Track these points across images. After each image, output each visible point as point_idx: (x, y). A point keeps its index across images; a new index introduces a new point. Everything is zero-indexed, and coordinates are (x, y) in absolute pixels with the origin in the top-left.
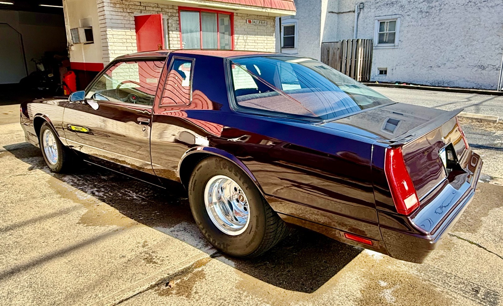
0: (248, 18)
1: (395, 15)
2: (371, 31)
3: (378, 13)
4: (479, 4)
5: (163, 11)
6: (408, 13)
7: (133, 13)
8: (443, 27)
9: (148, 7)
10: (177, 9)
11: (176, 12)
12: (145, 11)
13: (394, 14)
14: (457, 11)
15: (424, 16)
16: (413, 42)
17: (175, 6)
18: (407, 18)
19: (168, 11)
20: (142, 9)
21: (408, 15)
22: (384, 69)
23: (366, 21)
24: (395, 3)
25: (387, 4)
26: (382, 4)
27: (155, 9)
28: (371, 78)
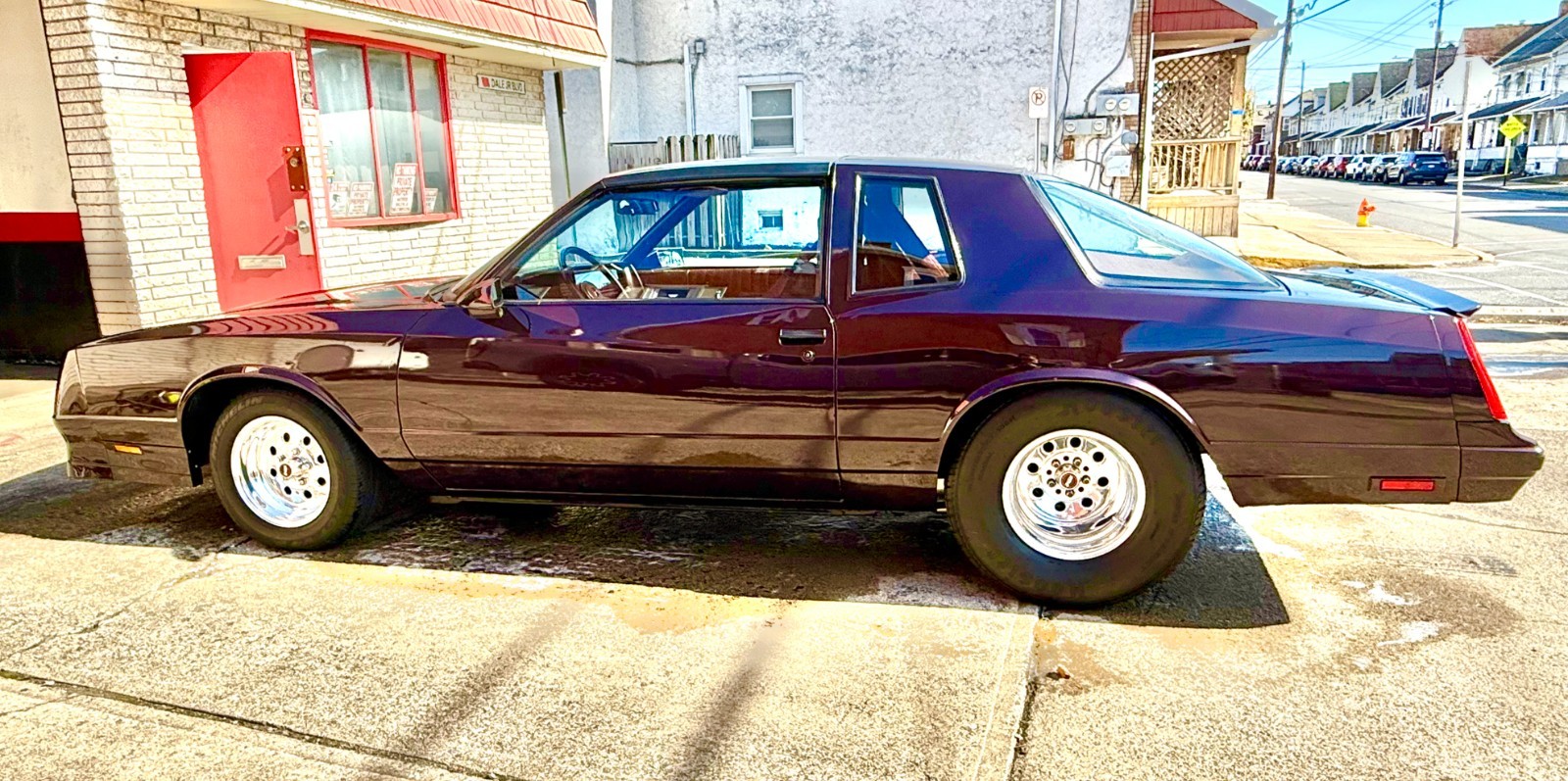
0: (481, 71)
1: (787, 74)
2: (732, 115)
3: (745, 67)
4: (972, 57)
5: (264, 40)
6: (819, 72)
7: (179, 44)
8: (903, 107)
9: (223, 28)
10: (301, 38)
11: (299, 45)
12: (214, 40)
13: (785, 71)
14: (930, 70)
15: (857, 80)
16: (838, 143)
17: (297, 27)
18: (818, 82)
19: (277, 42)
20: (205, 31)
21: (820, 76)
22: (774, 212)
23: (714, 86)
24: (785, 43)
25: (766, 47)
26: (753, 45)
27: (241, 34)
28: (744, 238)
